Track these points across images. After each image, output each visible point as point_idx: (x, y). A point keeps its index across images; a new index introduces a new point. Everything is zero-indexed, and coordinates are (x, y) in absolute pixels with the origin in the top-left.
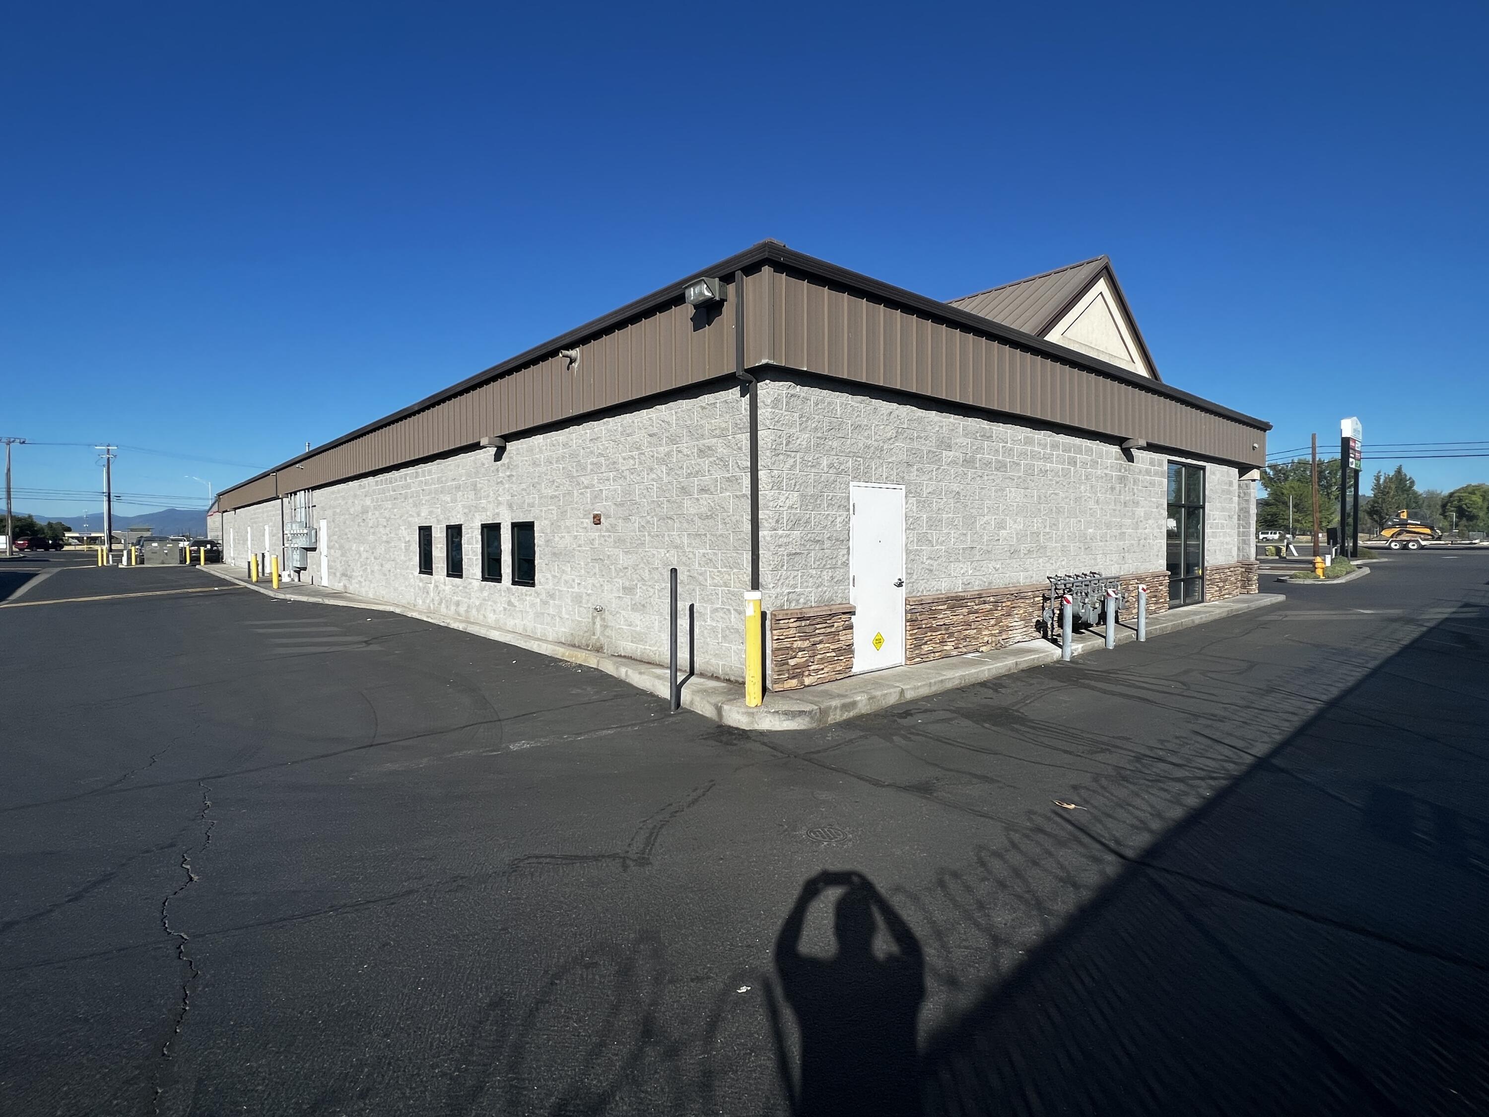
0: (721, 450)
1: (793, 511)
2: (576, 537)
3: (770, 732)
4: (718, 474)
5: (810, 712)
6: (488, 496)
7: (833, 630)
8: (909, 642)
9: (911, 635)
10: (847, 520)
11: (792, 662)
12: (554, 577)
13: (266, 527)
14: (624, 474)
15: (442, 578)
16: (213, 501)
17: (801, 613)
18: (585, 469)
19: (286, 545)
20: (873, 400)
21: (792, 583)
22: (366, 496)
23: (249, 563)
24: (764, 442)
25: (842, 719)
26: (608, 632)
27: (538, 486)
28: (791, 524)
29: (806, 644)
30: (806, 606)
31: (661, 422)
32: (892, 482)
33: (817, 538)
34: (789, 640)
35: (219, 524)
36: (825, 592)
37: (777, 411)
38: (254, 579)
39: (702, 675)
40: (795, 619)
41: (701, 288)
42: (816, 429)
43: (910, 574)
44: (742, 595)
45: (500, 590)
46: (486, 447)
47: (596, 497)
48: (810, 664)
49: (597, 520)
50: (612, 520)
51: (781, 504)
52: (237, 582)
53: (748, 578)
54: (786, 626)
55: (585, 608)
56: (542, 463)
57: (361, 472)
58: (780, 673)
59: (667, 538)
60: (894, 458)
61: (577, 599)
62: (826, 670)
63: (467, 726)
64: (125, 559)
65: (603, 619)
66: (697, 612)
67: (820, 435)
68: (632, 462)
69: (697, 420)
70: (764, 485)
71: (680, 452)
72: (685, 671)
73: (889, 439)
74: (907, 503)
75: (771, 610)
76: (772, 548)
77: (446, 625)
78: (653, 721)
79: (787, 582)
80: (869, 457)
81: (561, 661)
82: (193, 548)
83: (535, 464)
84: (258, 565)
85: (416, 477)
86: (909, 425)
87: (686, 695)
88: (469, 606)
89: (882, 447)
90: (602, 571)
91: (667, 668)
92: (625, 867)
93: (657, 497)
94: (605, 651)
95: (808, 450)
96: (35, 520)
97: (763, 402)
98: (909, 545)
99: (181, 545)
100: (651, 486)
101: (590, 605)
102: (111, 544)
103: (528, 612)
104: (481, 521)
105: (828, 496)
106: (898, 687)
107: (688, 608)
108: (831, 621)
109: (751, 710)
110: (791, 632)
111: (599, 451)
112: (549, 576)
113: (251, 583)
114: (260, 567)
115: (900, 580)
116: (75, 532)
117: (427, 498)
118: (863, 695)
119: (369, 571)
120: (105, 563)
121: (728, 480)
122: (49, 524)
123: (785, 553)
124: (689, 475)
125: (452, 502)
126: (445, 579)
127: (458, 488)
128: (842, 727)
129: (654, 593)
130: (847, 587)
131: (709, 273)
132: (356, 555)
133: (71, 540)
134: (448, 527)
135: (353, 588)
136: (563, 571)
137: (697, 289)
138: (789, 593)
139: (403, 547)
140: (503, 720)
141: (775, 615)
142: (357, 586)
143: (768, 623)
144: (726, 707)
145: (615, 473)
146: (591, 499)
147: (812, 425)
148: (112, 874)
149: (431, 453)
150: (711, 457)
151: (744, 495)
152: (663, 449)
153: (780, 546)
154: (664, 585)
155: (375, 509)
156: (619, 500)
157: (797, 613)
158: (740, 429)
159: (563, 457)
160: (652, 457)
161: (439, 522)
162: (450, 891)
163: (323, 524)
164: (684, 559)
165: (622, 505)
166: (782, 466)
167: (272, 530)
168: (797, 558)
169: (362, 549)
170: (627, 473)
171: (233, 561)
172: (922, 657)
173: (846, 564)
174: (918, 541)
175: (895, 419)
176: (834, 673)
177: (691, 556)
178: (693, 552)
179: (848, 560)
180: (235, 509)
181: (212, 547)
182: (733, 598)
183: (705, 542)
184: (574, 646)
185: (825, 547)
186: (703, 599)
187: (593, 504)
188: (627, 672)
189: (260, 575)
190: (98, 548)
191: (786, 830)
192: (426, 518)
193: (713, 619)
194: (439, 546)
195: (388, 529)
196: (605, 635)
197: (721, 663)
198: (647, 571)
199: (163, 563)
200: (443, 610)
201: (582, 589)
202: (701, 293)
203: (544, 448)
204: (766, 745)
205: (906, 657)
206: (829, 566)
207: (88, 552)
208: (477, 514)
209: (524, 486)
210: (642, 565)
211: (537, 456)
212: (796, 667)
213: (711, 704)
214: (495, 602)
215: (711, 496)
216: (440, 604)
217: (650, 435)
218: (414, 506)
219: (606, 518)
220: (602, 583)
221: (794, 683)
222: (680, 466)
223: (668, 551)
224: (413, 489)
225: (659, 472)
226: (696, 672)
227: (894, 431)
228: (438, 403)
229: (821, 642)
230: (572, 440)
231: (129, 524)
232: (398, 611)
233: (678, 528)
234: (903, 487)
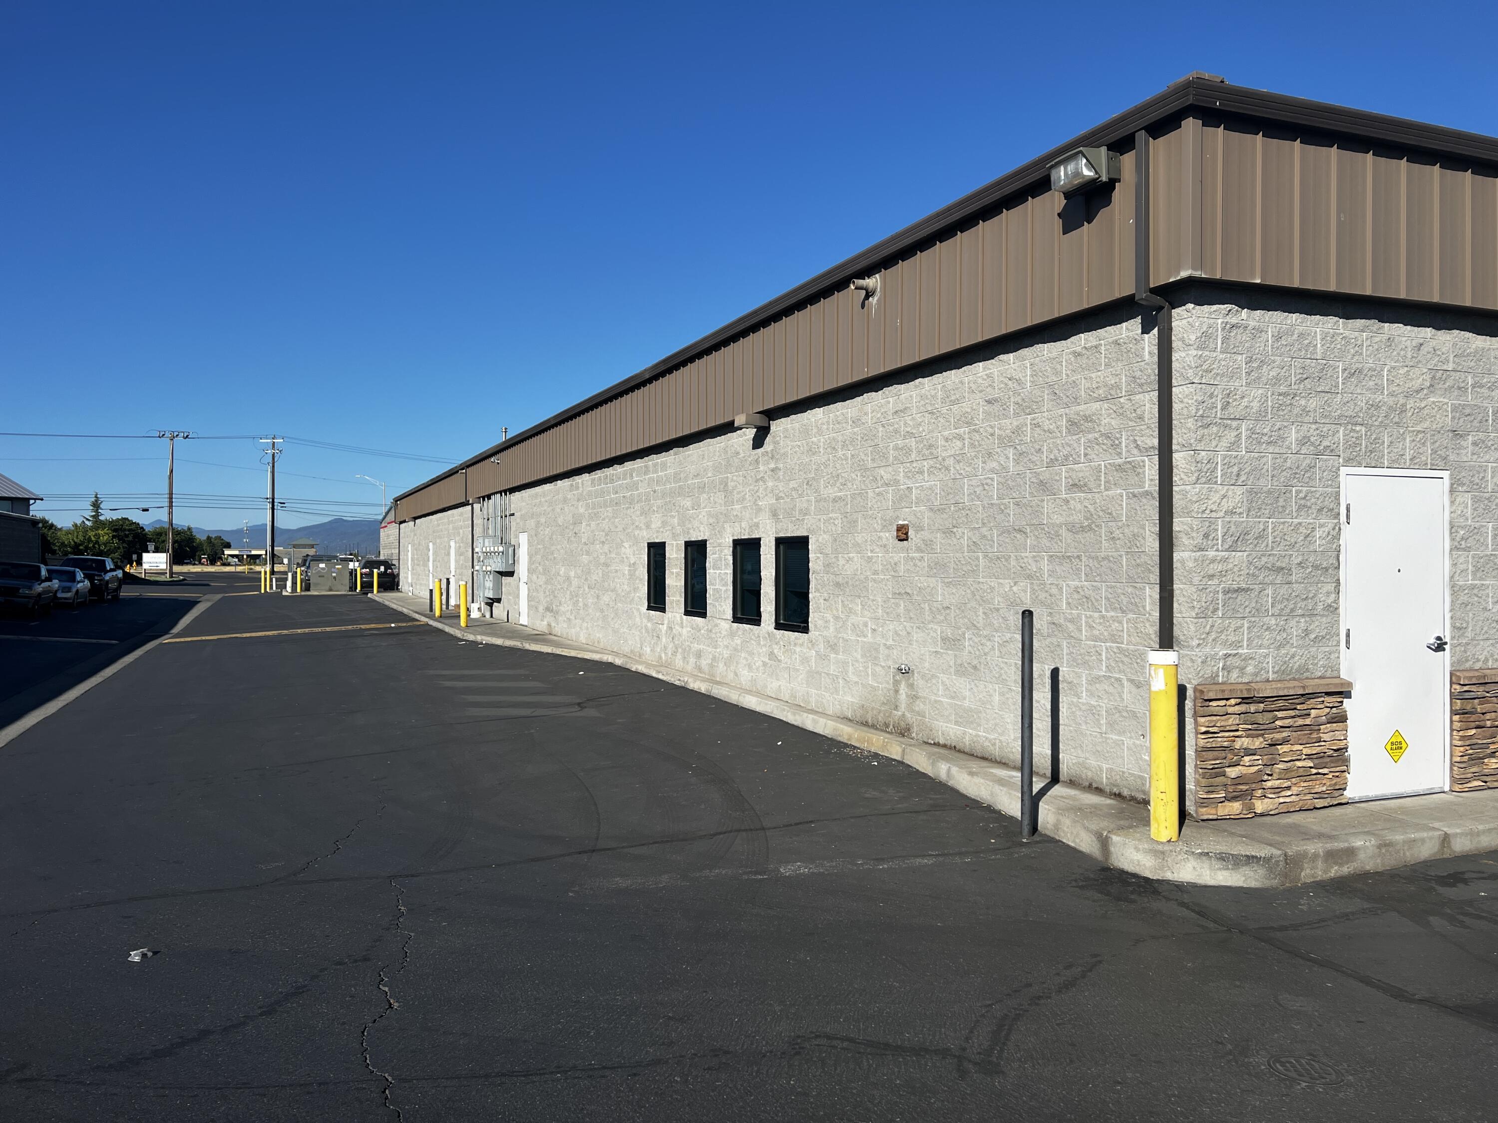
0: (1109, 422)
1: (1236, 518)
2: (870, 558)
3: (1194, 886)
4: (1103, 460)
5: (1267, 860)
6: (744, 499)
7: (1308, 721)
8: (1458, 751)
9: (1463, 738)
10: (1335, 533)
11: (1232, 772)
12: (837, 618)
13: (452, 544)
14: (947, 463)
15: (678, 616)
16: (387, 508)
17: (1248, 690)
18: (884, 456)
19: (477, 568)
20: (1387, 325)
21: (1232, 638)
22: (578, 500)
23: (431, 591)
24: (1182, 405)
25: (1326, 876)
26: (919, 706)
27: (815, 483)
28: (1229, 541)
29: (1258, 743)
30: (1258, 679)
31: (1006, 380)
32: (1424, 466)
33: (1279, 564)
34: (1227, 734)
35: (393, 538)
36: (1293, 656)
37: (1207, 353)
38: (437, 613)
39: (1072, 783)
40: (1239, 701)
41: (1077, 164)
42: (1277, 380)
43: (1460, 629)
44: (1142, 656)
45: (759, 637)
46: (741, 429)
47: (903, 498)
48: (1266, 777)
49: (903, 534)
50: (926, 535)
51: (1214, 508)
52: (417, 616)
53: (1152, 629)
54: (1222, 711)
55: (883, 667)
56: (821, 450)
57: (573, 467)
58: (1211, 789)
59: (1013, 563)
60: (1426, 424)
61: (871, 653)
62: (1295, 790)
63: (720, 833)
64: (289, 584)
65: (911, 686)
66: (1065, 681)
67: (1283, 389)
68: (959, 444)
69: (1067, 375)
70: (1183, 476)
71: (1038, 425)
72: (1044, 776)
73: (1418, 392)
74: (1452, 502)
75: (1195, 682)
76: (1196, 580)
77: (683, 684)
78: (995, 850)
79: (1223, 637)
80: (1376, 423)
81: (846, 745)
82: (364, 570)
83: (811, 451)
84: (441, 594)
85: (646, 473)
86: (1458, 364)
87: (1046, 814)
88: (714, 659)
89: (1404, 405)
90: (909, 611)
91: (1014, 768)
92: (963, 1074)
93: (999, 498)
94: (914, 735)
95: (1261, 416)
96: (194, 534)
97: (1182, 340)
98: (1456, 577)
99: (351, 565)
100: (989, 481)
101: (890, 663)
102: (273, 564)
103: (798, 670)
104: (733, 536)
105: (1298, 492)
106: (1438, 830)
107: (1048, 673)
108: (1305, 706)
109: (1160, 847)
110: (1230, 722)
111: (909, 429)
112: (829, 616)
113: (432, 617)
114: (444, 597)
115: (1439, 638)
116: (235, 549)
117: (659, 502)
118: (1367, 838)
119: (581, 604)
120: (268, 590)
121: (1119, 468)
122: (209, 538)
123: (1220, 589)
124: (1052, 463)
125: (693, 508)
126: (682, 619)
127: (702, 488)
128: (1327, 891)
129: (993, 648)
130: (1334, 649)
131: (1090, 140)
132: (564, 582)
133: (230, 559)
134: (688, 544)
135: (561, 628)
136: (851, 611)
137: (1071, 167)
138: (1227, 656)
139: (626, 572)
140: (769, 829)
141: (1202, 692)
142: (565, 625)
143: (1189, 704)
144: (1115, 838)
145: (931, 462)
146: (894, 502)
147: (1268, 373)
148: (305, 986)
149: (666, 439)
150: (1089, 432)
151: (1147, 493)
152: (1010, 424)
153: (1211, 577)
154: (1008, 636)
155: (591, 518)
156: (937, 503)
157: (1241, 691)
158: (1141, 385)
159: (852, 441)
160: (992, 435)
161: (675, 536)
162: (709, 1069)
163: (523, 539)
164: (1042, 596)
165: (941, 511)
166: (1214, 443)
167: (460, 547)
168: (1241, 597)
169: (572, 574)
170: (950, 462)
171: (411, 589)
172: (1485, 778)
173: (1333, 609)
174: (1477, 569)
175: (1429, 356)
176: (1309, 797)
177: (1054, 591)
178: (1057, 585)
179: (1336, 601)
180: (415, 518)
181: (386, 570)
182: (1126, 660)
183: (1078, 569)
184: (865, 724)
185: (1294, 578)
186: (1074, 660)
187: (895, 509)
188: (949, 770)
189: (444, 607)
190: (262, 569)
191: (1230, 1052)
192: (658, 532)
193: (1091, 694)
194: (675, 571)
195: (606, 547)
196: (913, 711)
197: (1105, 766)
198: (980, 613)
199: (331, 590)
200: (679, 662)
201: (879, 639)
202: (1077, 174)
203: (825, 427)
204: (1188, 908)
205: (1452, 777)
206: (1300, 612)
207: (250, 575)
208: (727, 526)
209: (793, 484)
210: (974, 604)
211: (814, 439)
212: (1239, 780)
213: (1091, 832)
214: (751, 654)
215: (1090, 496)
216: (675, 653)
217: (989, 402)
218: (641, 515)
219: (917, 532)
220: (909, 629)
221: (1236, 807)
222: (1037, 447)
223: (1015, 583)
224: (641, 490)
225: (1002, 460)
226: (1061, 778)
227: (1428, 377)
228: (676, 367)
229: (1285, 741)
230: (866, 414)
231: (294, 538)
232: (618, 662)
233: (1033, 548)
234: (1446, 474)
